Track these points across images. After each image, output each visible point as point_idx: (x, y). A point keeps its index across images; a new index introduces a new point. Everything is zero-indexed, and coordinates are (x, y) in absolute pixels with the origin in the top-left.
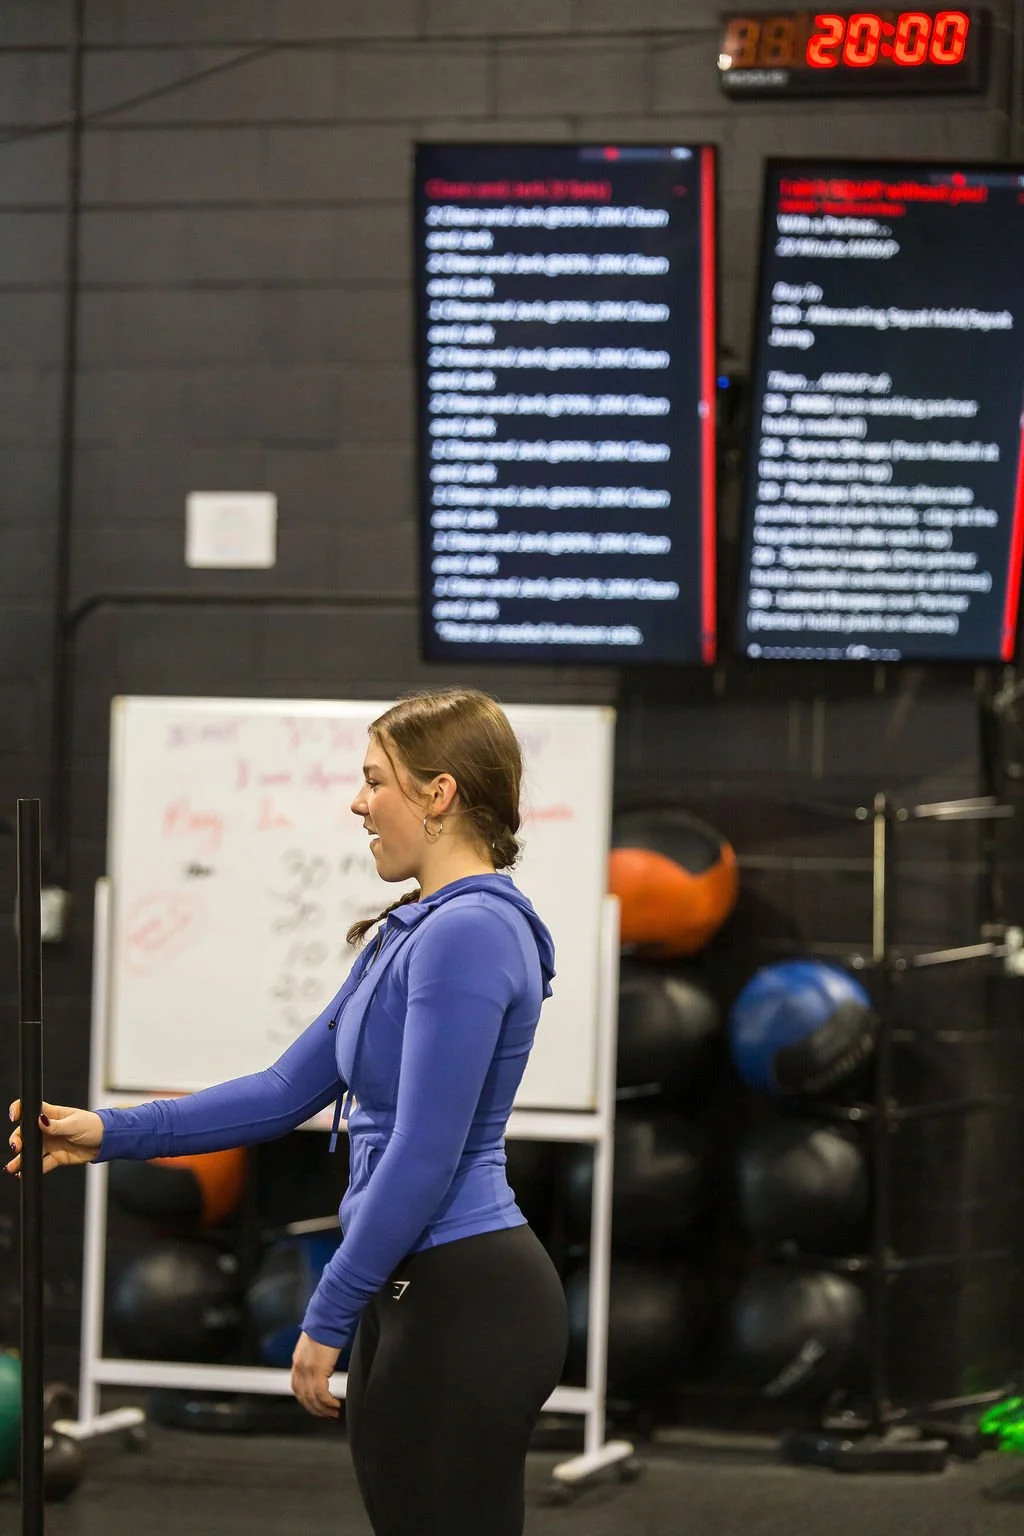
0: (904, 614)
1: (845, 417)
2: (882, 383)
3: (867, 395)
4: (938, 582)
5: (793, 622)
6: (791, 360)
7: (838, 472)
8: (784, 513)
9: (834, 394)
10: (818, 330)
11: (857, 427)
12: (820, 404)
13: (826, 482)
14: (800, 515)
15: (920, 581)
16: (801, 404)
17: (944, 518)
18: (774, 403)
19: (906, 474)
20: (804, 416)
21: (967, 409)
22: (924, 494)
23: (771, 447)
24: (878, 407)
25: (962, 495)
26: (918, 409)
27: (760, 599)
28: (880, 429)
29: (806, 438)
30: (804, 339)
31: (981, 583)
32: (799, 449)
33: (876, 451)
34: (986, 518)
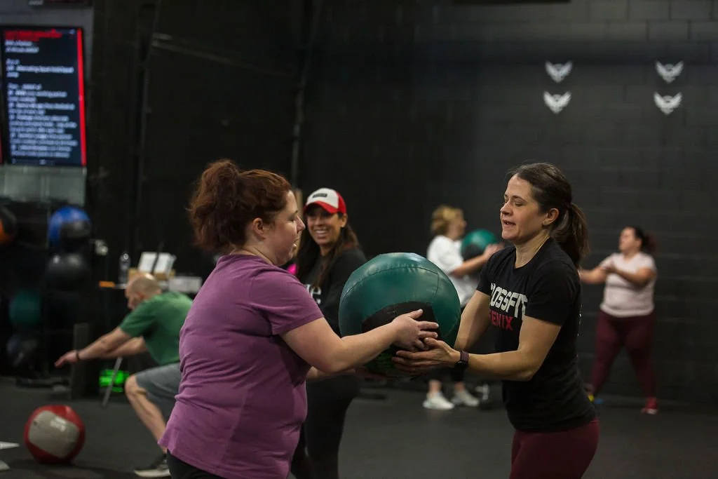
0: (54, 152)
1: (30, 97)
2: (39, 87)
3: (35, 90)
4: (62, 143)
5: (23, 154)
6: (13, 80)
7: (31, 112)
8: (17, 123)
9: (27, 90)
10: (20, 73)
11: (33, 100)
12: (23, 93)
13: (27, 114)
14: (21, 124)
15: (57, 143)
16: (18, 93)
17: (61, 125)
18: (10, 93)
19: (49, 113)
20: (19, 96)
21: (63, 95)
22: (55, 118)
23: (11, 105)
24: (40, 94)
25: (65, 119)
26: (50, 95)
27: (13, 147)
28: (40, 100)
29: (20, 102)
30: (16, 75)
31: (74, 143)
32: (19, 105)
33: (40, 106)
34: (73, 125)
